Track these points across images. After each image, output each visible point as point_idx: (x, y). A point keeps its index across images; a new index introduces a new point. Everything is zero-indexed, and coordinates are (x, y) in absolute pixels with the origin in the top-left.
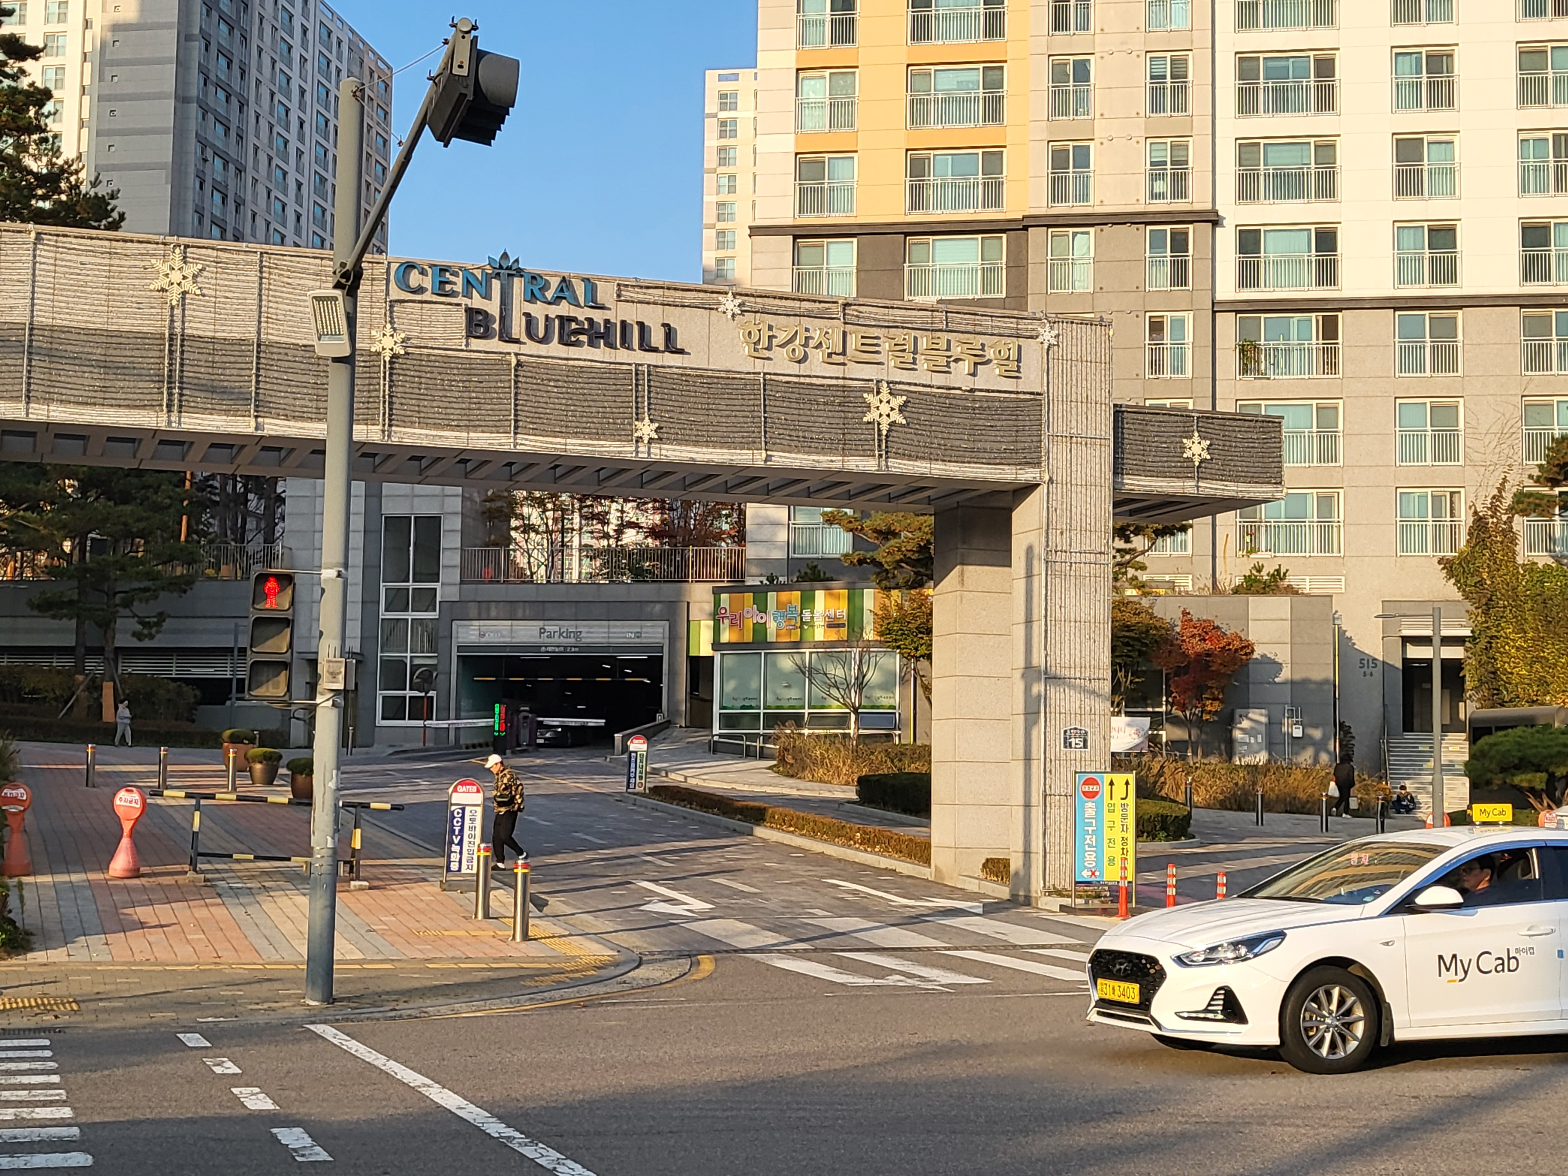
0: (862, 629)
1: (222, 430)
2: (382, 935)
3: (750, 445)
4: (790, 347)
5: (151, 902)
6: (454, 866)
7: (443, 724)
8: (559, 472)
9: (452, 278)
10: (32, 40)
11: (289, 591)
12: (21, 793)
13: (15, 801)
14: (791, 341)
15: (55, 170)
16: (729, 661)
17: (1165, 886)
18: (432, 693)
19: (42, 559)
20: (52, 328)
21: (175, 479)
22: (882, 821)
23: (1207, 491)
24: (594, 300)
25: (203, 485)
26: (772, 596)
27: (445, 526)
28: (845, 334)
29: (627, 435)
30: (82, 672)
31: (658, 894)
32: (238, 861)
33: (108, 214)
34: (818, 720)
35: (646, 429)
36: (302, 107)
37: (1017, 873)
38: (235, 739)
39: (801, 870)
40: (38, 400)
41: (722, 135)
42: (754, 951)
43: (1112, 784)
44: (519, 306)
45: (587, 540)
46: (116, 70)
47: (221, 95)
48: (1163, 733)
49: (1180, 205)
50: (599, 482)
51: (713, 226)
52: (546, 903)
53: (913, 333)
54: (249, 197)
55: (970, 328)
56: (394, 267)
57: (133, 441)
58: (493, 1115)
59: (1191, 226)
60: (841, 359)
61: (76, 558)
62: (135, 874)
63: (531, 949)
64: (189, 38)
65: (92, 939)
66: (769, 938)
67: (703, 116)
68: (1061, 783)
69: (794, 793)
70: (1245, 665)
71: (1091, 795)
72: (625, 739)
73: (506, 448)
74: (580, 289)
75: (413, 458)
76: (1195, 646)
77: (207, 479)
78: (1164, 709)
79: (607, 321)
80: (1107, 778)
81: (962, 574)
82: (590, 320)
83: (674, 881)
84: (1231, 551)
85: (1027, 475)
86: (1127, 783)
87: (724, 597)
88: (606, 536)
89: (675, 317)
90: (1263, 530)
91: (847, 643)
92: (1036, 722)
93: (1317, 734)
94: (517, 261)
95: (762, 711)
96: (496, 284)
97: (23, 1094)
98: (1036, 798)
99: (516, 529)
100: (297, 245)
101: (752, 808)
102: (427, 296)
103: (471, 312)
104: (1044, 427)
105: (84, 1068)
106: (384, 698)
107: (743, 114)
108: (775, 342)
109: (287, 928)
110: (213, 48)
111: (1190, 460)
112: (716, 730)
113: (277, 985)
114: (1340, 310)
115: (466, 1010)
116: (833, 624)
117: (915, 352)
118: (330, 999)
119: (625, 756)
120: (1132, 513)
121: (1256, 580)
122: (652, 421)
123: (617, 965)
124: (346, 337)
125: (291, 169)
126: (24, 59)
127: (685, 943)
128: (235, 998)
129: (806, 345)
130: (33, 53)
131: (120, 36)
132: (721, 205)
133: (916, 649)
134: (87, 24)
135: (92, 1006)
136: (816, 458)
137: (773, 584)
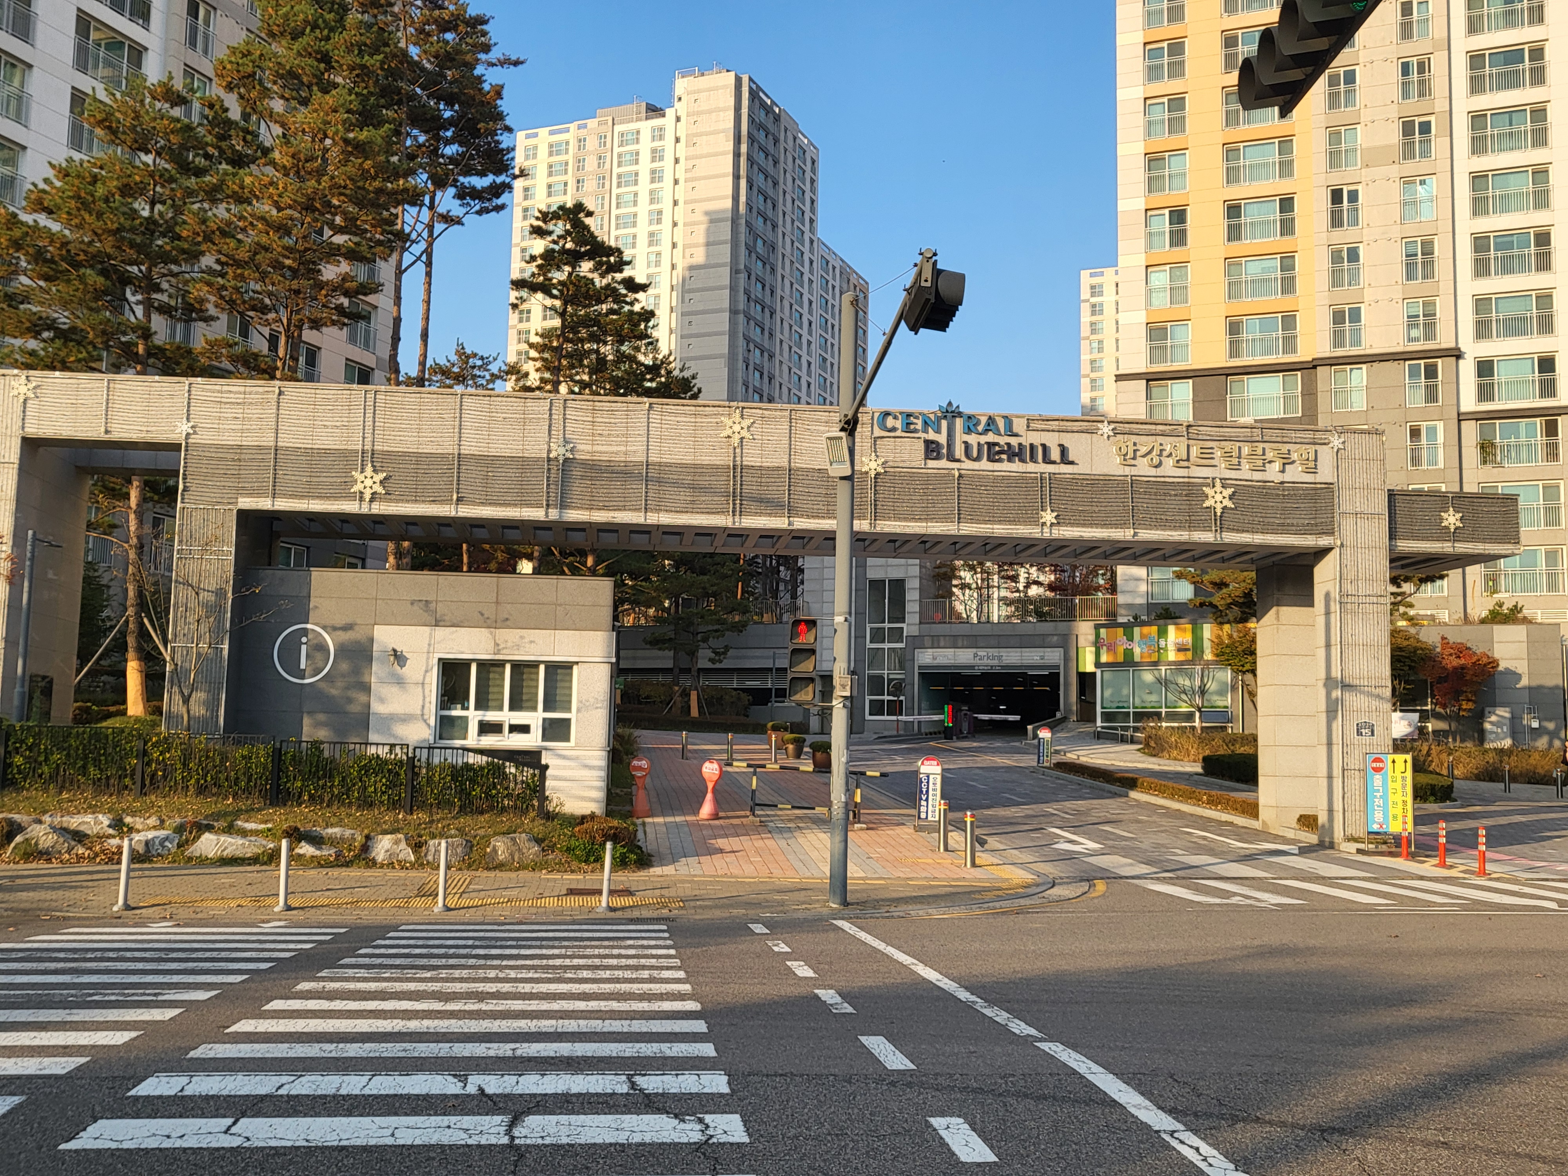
0: (1203, 652)
1: (767, 527)
2: (877, 861)
3: (1122, 525)
4: (1149, 457)
5: (726, 836)
6: (923, 816)
7: (910, 718)
8: (988, 547)
9: (915, 421)
10: (640, 279)
11: (814, 631)
12: (644, 763)
13: (640, 768)
14: (1150, 452)
15: (659, 362)
16: (1107, 675)
17: (1437, 836)
18: (902, 698)
19: (651, 611)
20: (660, 464)
21: (734, 558)
22: (1221, 788)
23: (1461, 550)
24: (1011, 430)
25: (752, 561)
26: (1137, 630)
27: (908, 585)
28: (1188, 446)
29: (1035, 521)
30: (677, 685)
31: (1063, 837)
32: (781, 809)
33: (690, 389)
34: (1171, 716)
35: (1048, 517)
36: (810, 312)
37: (1323, 826)
38: (775, 728)
39: (1164, 822)
40: (652, 511)
41: (1093, 313)
42: (1133, 878)
43: (1394, 762)
44: (960, 437)
45: (1004, 593)
46: (691, 295)
47: (759, 308)
48: (1429, 725)
49: (1430, 345)
50: (1016, 554)
51: (1088, 376)
52: (985, 842)
53: (1238, 444)
54: (777, 374)
55: (1279, 439)
56: (876, 415)
57: (710, 535)
58: (962, 986)
59: (1439, 361)
60: (1185, 464)
61: (673, 610)
62: (715, 816)
63: (977, 873)
64: (737, 272)
65: (690, 860)
66: (1144, 869)
67: (1080, 301)
68: (1355, 762)
69: (1156, 767)
70: (1491, 675)
71: (1377, 770)
72: (1035, 730)
73: (952, 533)
74: (1001, 423)
75: (890, 541)
76: (1453, 662)
77: (754, 558)
78: (1429, 707)
79: (1020, 444)
80: (1390, 757)
81: (1278, 613)
82: (1008, 444)
83: (1075, 828)
84: (1477, 593)
85: (1324, 541)
86: (1406, 761)
87: (1103, 631)
88: (1018, 591)
89: (1068, 440)
90: (1503, 577)
91: (1192, 662)
92: (1335, 717)
93: (1551, 726)
94: (958, 407)
95: (1131, 710)
96: (944, 423)
97: (653, 962)
98: (1337, 771)
99: (956, 586)
100: (808, 403)
101: (1127, 778)
102: (898, 433)
103: (928, 443)
104: (1336, 507)
105: (690, 946)
106: (871, 701)
107: (1108, 298)
108: (1138, 454)
109: (814, 855)
110: (753, 277)
111: (1447, 528)
112: (1099, 723)
113: (809, 893)
114: (1560, 415)
115: (937, 913)
116: (1181, 649)
117: (1239, 457)
118: (845, 903)
119: (1036, 742)
120: (1403, 567)
121: (1498, 614)
122: (1052, 511)
123: (1038, 885)
124: (848, 463)
125: (804, 353)
126: (637, 292)
127: (1084, 872)
128: (783, 901)
129: (1160, 455)
130: (643, 288)
131: (694, 273)
132: (1092, 362)
133: (1243, 666)
134: (673, 267)
135: (692, 904)
136: (1170, 533)
137: (1137, 621)
